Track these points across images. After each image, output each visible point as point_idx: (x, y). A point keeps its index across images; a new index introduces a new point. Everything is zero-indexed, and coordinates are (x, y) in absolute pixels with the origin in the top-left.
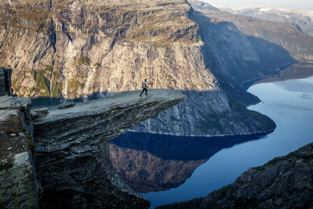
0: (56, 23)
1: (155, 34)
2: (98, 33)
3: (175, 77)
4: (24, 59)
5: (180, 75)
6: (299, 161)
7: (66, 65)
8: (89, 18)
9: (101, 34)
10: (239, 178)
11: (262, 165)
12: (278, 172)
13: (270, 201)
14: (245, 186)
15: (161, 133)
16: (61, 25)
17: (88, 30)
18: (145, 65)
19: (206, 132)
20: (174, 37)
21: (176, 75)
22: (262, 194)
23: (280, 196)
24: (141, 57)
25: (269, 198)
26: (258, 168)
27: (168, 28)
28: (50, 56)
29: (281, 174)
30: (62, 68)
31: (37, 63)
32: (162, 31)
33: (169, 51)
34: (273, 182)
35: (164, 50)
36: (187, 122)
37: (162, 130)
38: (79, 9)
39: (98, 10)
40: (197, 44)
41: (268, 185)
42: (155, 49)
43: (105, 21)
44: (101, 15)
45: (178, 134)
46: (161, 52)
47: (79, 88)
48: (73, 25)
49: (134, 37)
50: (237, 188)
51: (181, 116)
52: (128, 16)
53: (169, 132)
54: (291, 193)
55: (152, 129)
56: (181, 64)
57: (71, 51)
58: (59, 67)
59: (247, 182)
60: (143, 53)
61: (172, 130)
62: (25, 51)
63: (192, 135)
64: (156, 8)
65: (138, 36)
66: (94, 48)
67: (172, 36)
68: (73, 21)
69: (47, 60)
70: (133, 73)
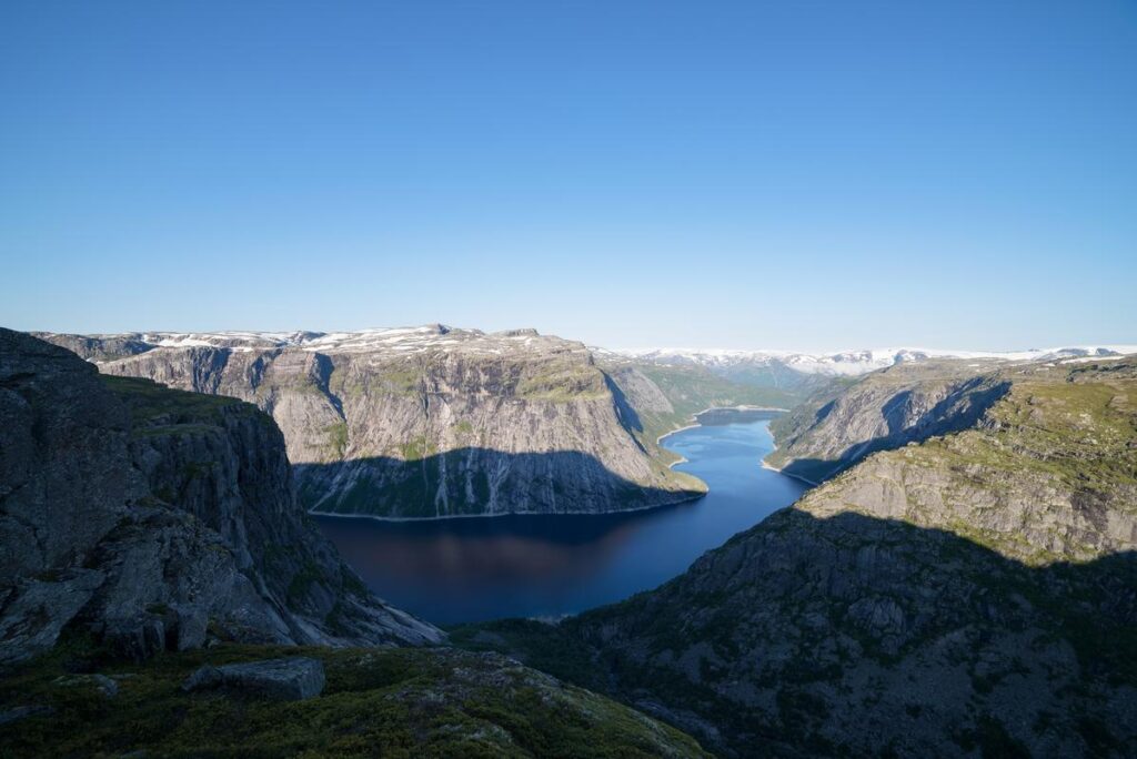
0: (429, 383)
1: (551, 388)
2: (479, 391)
3: (580, 440)
4: (390, 431)
5: (586, 436)
6: (771, 536)
7: (443, 434)
8: (468, 374)
9: (484, 392)
10: (693, 566)
11: (721, 545)
12: (745, 553)
13: (741, 592)
14: (703, 576)
15: (569, 512)
16: (433, 385)
17: (467, 389)
18: (542, 427)
19: (627, 506)
20: (575, 390)
21: (582, 437)
22: (730, 585)
23: (752, 584)
24: (536, 418)
25: (738, 590)
26: (717, 551)
27: (567, 379)
28: (421, 425)
29: (748, 554)
30: (437, 439)
31: (406, 435)
32: (559, 384)
33: (571, 408)
34: (740, 567)
35: (565, 406)
36: (602, 495)
37: (571, 508)
38: (455, 364)
39: (478, 364)
40: (602, 397)
41: (735, 572)
42: (553, 406)
43: (487, 377)
44: (483, 370)
45: (592, 512)
46: (561, 409)
47: (461, 463)
48: (448, 385)
49: (525, 393)
50: (694, 579)
51: (593, 487)
52: (516, 370)
53: (579, 509)
54: (766, 579)
55: (558, 508)
56: (587, 422)
57: (447, 416)
58: (434, 437)
59: (706, 570)
60: (539, 412)
61: (585, 507)
62: (390, 421)
63: (610, 512)
64: (548, 357)
65: (530, 391)
66: (476, 410)
67: (572, 389)
68: (448, 379)
69: (418, 430)
70: (528, 438)
